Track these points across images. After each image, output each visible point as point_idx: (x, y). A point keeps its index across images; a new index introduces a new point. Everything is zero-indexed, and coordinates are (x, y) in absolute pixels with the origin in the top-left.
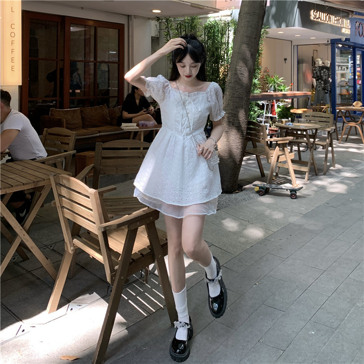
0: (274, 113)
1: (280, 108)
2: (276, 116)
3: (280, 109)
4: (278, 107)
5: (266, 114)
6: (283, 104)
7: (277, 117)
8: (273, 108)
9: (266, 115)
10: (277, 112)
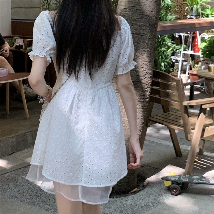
0: (197, 49)
1: (206, 42)
2: (200, 54)
3: (205, 44)
4: (203, 40)
5: (185, 50)
6: (210, 36)
7: (201, 56)
8: (195, 42)
9: (185, 52)
10: (201, 49)
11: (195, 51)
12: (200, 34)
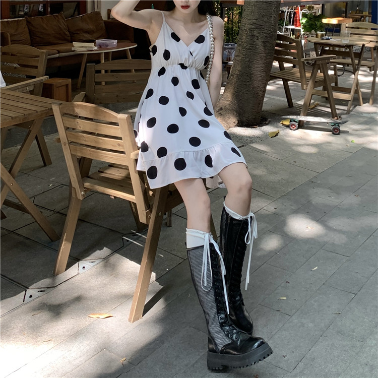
0: (298, 24)
2: (300, 28)
3: (306, 19)
5: (286, 25)
7: (302, 30)
8: (297, 17)
10: (302, 23)
11: (296, 25)
12: (301, 10)
